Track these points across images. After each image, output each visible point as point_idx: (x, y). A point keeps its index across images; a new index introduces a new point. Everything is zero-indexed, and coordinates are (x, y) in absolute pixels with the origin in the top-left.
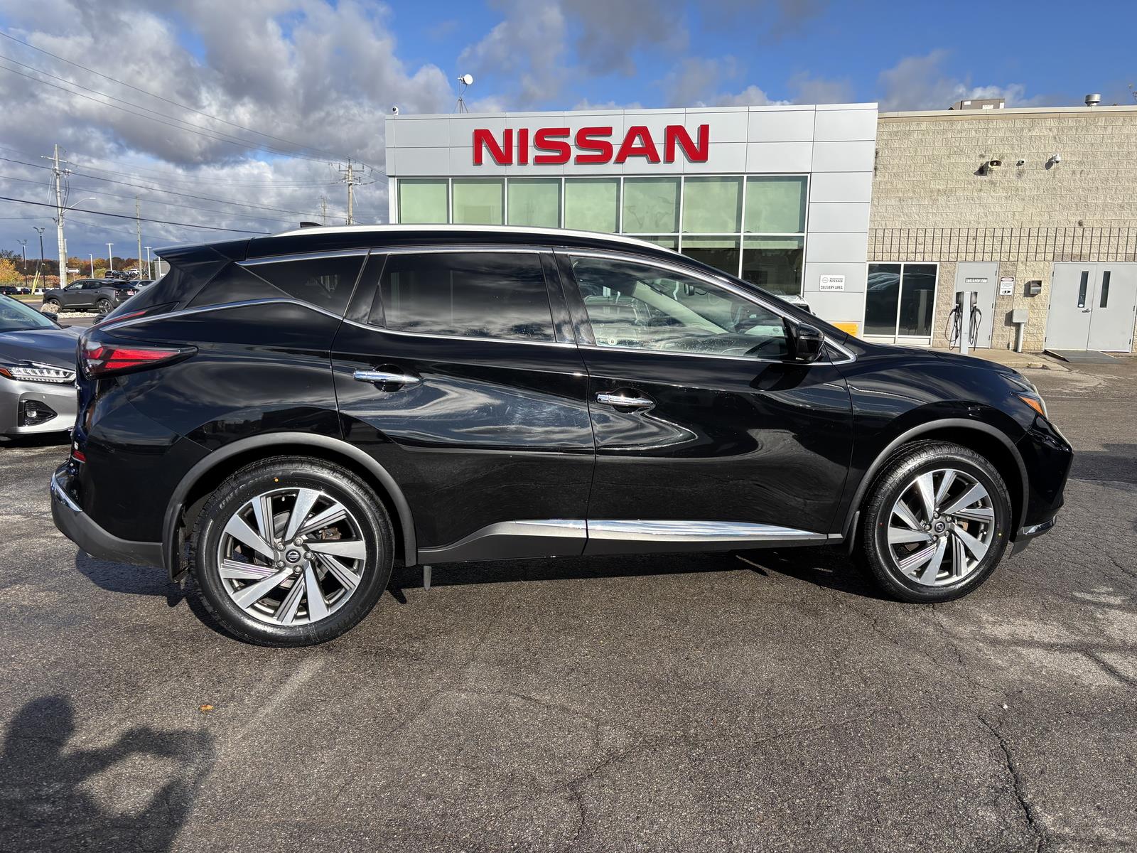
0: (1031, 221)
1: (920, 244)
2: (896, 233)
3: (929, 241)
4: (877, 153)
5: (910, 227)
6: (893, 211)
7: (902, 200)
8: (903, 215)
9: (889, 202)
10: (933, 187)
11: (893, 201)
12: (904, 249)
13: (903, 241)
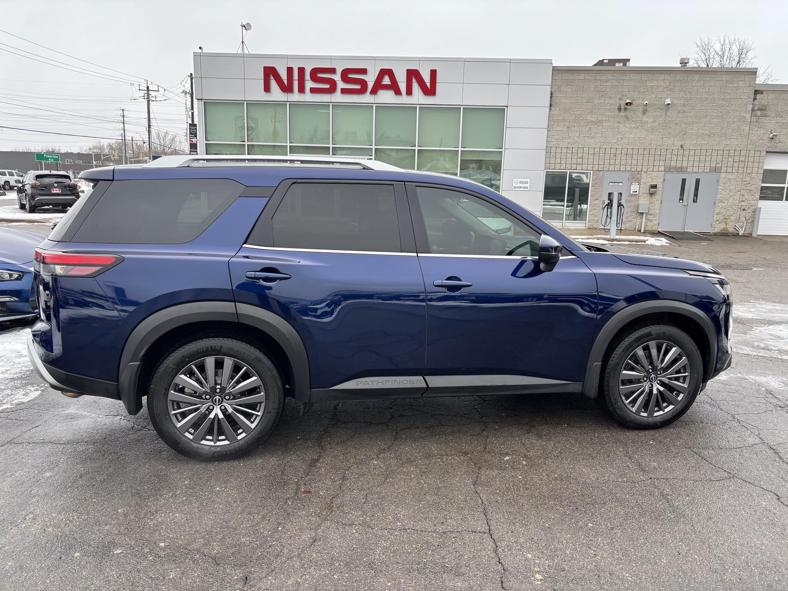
0: (651, 144)
1: (580, 158)
2: (565, 151)
3: (586, 156)
4: (551, 94)
5: (573, 146)
6: (562, 135)
7: (568, 128)
8: (569, 138)
9: (559, 128)
10: (589, 119)
11: (562, 128)
12: (569, 161)
13: (569, 155)
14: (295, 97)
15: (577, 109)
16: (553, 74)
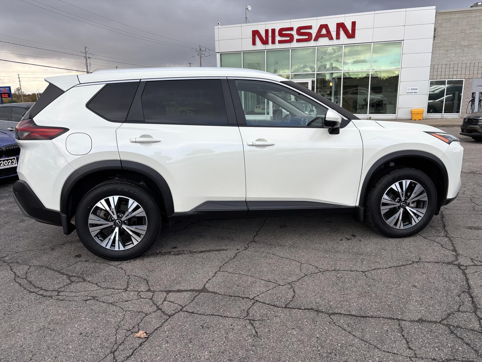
1: (455, 71)
2: (444, 66)
3: (460, 69)
4: (435, 29)
5: (450, 63)
6: (443, 56)
7: (447, 51)
8: (448, 58)
9: (440, 52)
10: (463, 44)
11: (443, 52)
12: (447, 73)
13: (447, 70)
14: (270, 46)
15: (453, 38)
16: (436, 16)
